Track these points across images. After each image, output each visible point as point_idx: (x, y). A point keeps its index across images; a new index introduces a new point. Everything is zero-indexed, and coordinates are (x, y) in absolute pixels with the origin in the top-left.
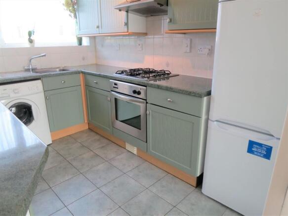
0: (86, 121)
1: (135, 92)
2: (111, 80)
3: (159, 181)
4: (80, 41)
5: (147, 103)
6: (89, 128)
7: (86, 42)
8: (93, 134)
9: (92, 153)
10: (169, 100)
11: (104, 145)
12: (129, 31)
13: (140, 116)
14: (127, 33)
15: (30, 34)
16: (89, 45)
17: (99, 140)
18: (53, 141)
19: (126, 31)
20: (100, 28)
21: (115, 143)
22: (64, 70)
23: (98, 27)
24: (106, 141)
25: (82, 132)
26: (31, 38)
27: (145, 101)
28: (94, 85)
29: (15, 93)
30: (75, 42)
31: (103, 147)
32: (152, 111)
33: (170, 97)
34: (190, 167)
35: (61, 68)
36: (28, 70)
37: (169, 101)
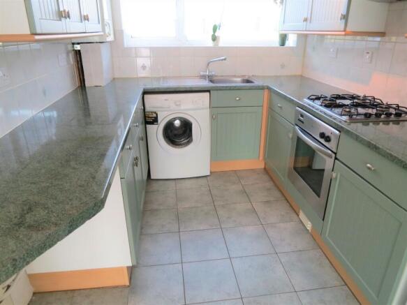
0: (261, 158)
1: (322, 135)
2: (298, 108)
3: (321, 291)
4: (283, 39)
5: (336, 158)
6: (265, 169)
7: (292, 41)
8: (266, 177)
9: (249, 206)
10: (369, 165)
11: (272, 199)
12: (348, 29)
13: (323, 170)
14: (343, 33)
15: (215, 29)
16: (295, 46)
17: (269, 189)
18: (211, 172)
19: (342, 29)
20: (308, 22)
21: (288, 202)
22: (248, 81)
23: (306, 20)
24: (277, 194)
25: (253, 170)
26: (216, 34)
27: (334, 155)
28: (278, 110)
29: (177, 105)
30: (275, 41)
31: (268, 202)
32: (341, 175)
33: (372, 161)
34: (378, 297)
35: (246, 78)
36: (203, 77)
37: (369, 168)
